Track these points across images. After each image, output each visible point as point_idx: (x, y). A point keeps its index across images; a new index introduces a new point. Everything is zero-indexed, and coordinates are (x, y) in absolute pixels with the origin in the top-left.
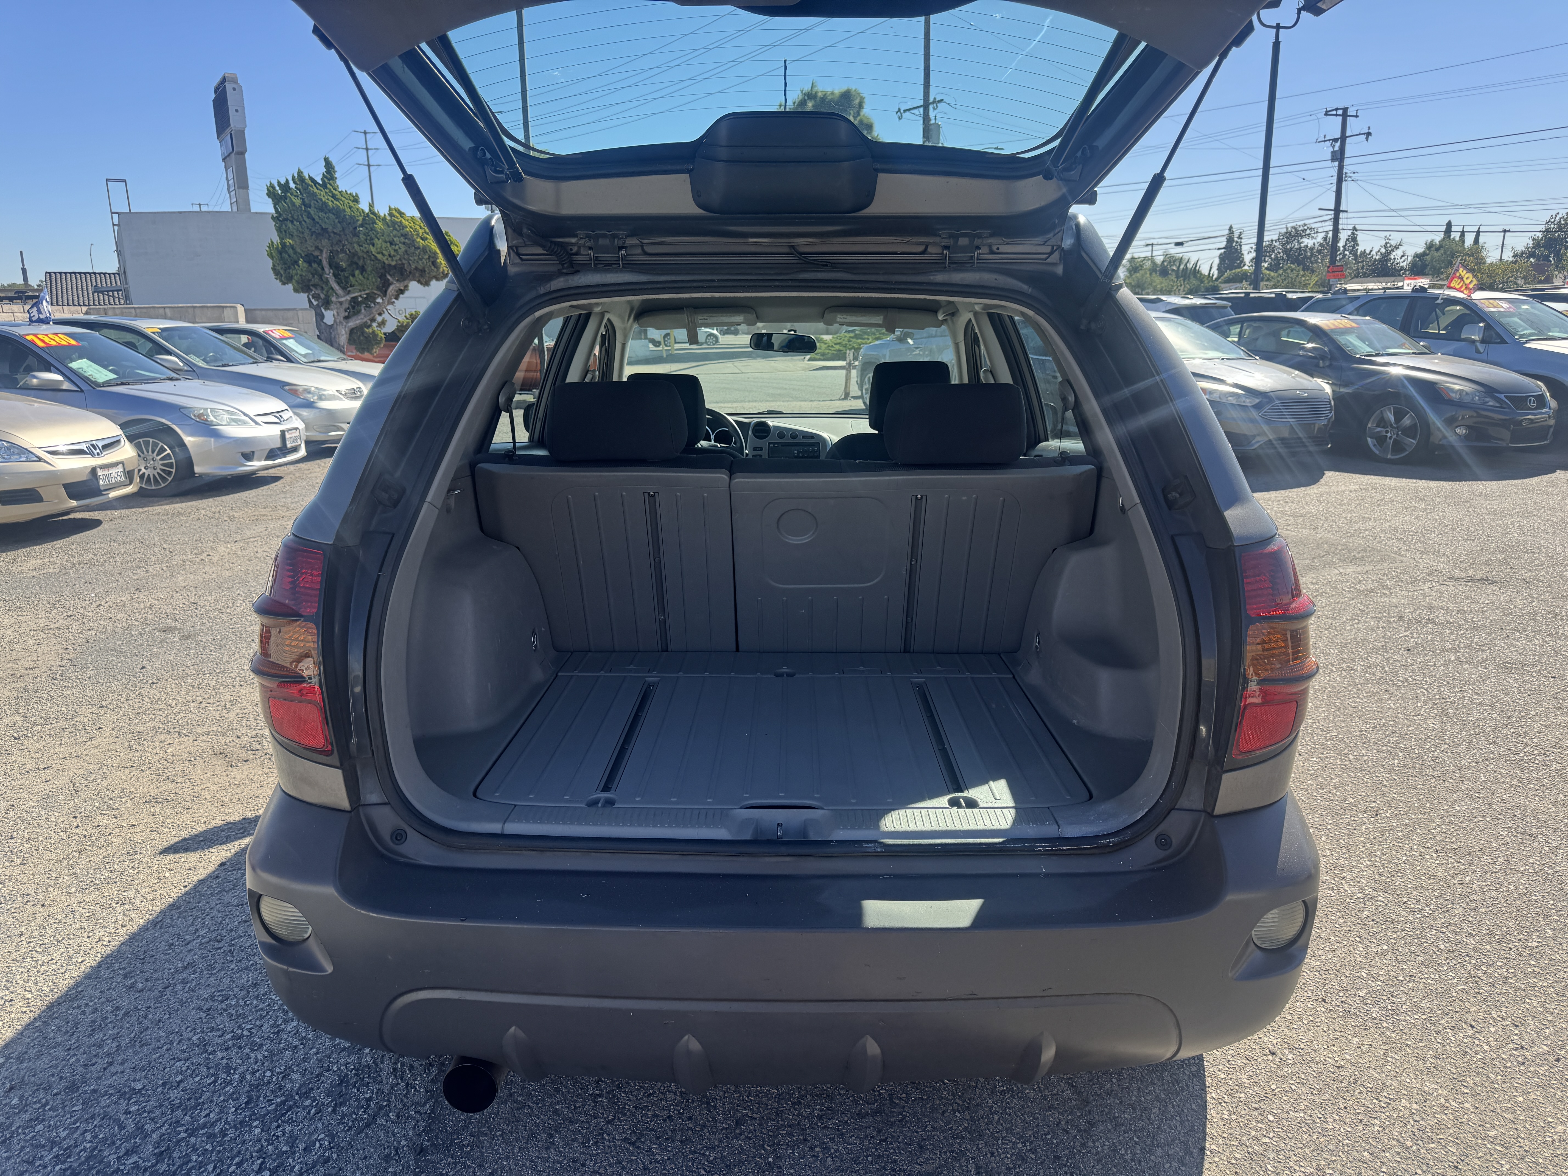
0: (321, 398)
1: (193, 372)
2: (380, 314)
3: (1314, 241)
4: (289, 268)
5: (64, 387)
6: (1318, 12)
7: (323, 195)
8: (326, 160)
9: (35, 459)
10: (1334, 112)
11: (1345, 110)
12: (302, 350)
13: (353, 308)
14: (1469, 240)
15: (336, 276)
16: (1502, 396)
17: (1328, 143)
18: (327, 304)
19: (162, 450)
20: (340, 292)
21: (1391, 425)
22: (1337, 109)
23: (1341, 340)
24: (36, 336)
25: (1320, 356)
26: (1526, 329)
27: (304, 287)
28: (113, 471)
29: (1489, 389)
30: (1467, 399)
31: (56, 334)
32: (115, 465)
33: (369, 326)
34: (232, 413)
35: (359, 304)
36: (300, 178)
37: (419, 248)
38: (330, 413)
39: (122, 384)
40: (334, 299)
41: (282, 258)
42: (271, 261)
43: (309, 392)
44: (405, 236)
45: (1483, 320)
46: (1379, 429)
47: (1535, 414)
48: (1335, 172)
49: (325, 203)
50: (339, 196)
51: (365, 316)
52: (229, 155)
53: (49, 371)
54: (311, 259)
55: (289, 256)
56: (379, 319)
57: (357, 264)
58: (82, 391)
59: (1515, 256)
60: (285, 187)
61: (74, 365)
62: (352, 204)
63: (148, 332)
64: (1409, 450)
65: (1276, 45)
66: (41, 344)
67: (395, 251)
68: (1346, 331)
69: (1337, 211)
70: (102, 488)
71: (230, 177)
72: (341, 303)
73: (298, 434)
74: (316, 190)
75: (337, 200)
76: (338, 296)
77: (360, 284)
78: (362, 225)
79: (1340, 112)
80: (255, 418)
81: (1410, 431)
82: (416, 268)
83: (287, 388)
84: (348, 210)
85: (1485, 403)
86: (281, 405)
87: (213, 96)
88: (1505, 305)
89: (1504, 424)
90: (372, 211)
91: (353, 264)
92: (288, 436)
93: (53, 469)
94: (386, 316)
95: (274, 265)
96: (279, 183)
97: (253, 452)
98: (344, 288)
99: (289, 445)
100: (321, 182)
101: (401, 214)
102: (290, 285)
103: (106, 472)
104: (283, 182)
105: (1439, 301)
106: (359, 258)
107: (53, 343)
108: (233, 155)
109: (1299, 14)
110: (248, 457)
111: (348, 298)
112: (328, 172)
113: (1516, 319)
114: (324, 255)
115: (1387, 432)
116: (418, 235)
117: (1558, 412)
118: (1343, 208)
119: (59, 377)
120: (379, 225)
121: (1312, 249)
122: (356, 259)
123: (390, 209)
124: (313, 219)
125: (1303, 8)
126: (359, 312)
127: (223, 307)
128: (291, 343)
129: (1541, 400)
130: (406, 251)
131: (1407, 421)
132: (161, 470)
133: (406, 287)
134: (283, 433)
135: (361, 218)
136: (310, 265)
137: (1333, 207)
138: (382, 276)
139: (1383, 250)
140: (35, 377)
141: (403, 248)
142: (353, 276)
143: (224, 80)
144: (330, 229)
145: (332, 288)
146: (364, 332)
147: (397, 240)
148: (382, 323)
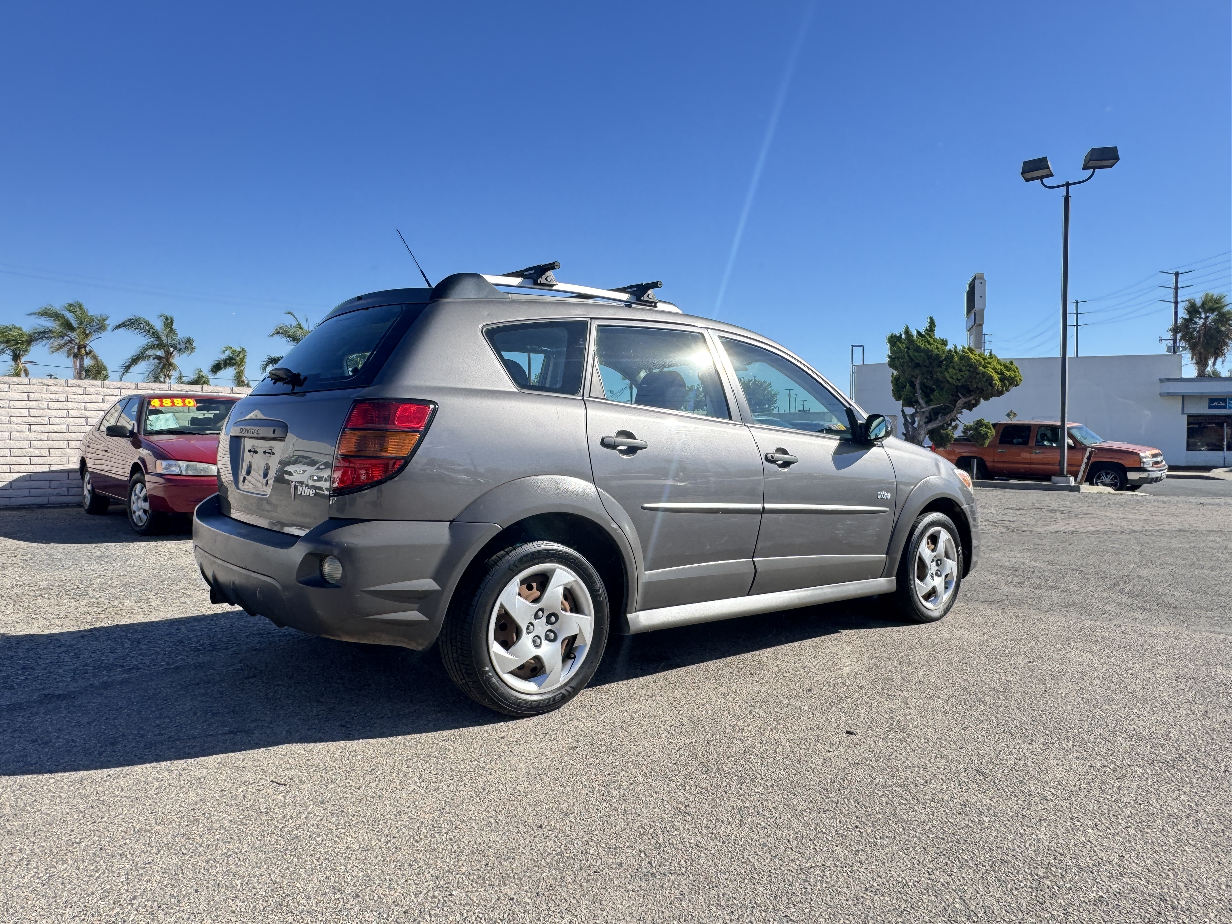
2: (954, 420)
4: (901, 390)
7: (922, 343)
8: (931, 319)
13: (933, 415)
15: (921, 394)
20: (924, 405)
27: (907, 401)
33: (945, 429)
35: (937, 413)
37: (979, 374)
41: (897, 384)
42: (891, 386)
44: (970, 365)
49: (919, 347)
50: (934, 342)
51: (940, 422)
52: (972, 327)
55: (901, 384)
56: (953, 424)
57: (937, 386)
60: (899, 338)
62: (939, 346)
67: (962, 376)
71: (971, 342)
72: (923, 412)
74: (918, 339)
75: (931, 344)
76: (921, 408)
77: (937, 400)
78: (945, 360)
82: (977, 388)
87: (967, 289)
90: (953, 350)
95: (893, 391)
98: (926, 402)
100: (923, 335)
101: (972, 351)
102: (901, 401)
104: (898, 334)
108: (975, 326)
111: (930, 408)
112: (930, 327)
114: (918, 381)
116: (980, 364)
120: (956, 359)
122: (938, 383)
123: (963, 349)
124: (913, 358)
126: (937, 419)
130: (970, 376)
135: (945, 355)
136: (911, 388)
138: (953, 394)
141: (967, 373)
142: (933, 394)
143: (975, 278)
144: (921, 363)
146: (940, 432)
147: (964, 368)
148: (956, 427)
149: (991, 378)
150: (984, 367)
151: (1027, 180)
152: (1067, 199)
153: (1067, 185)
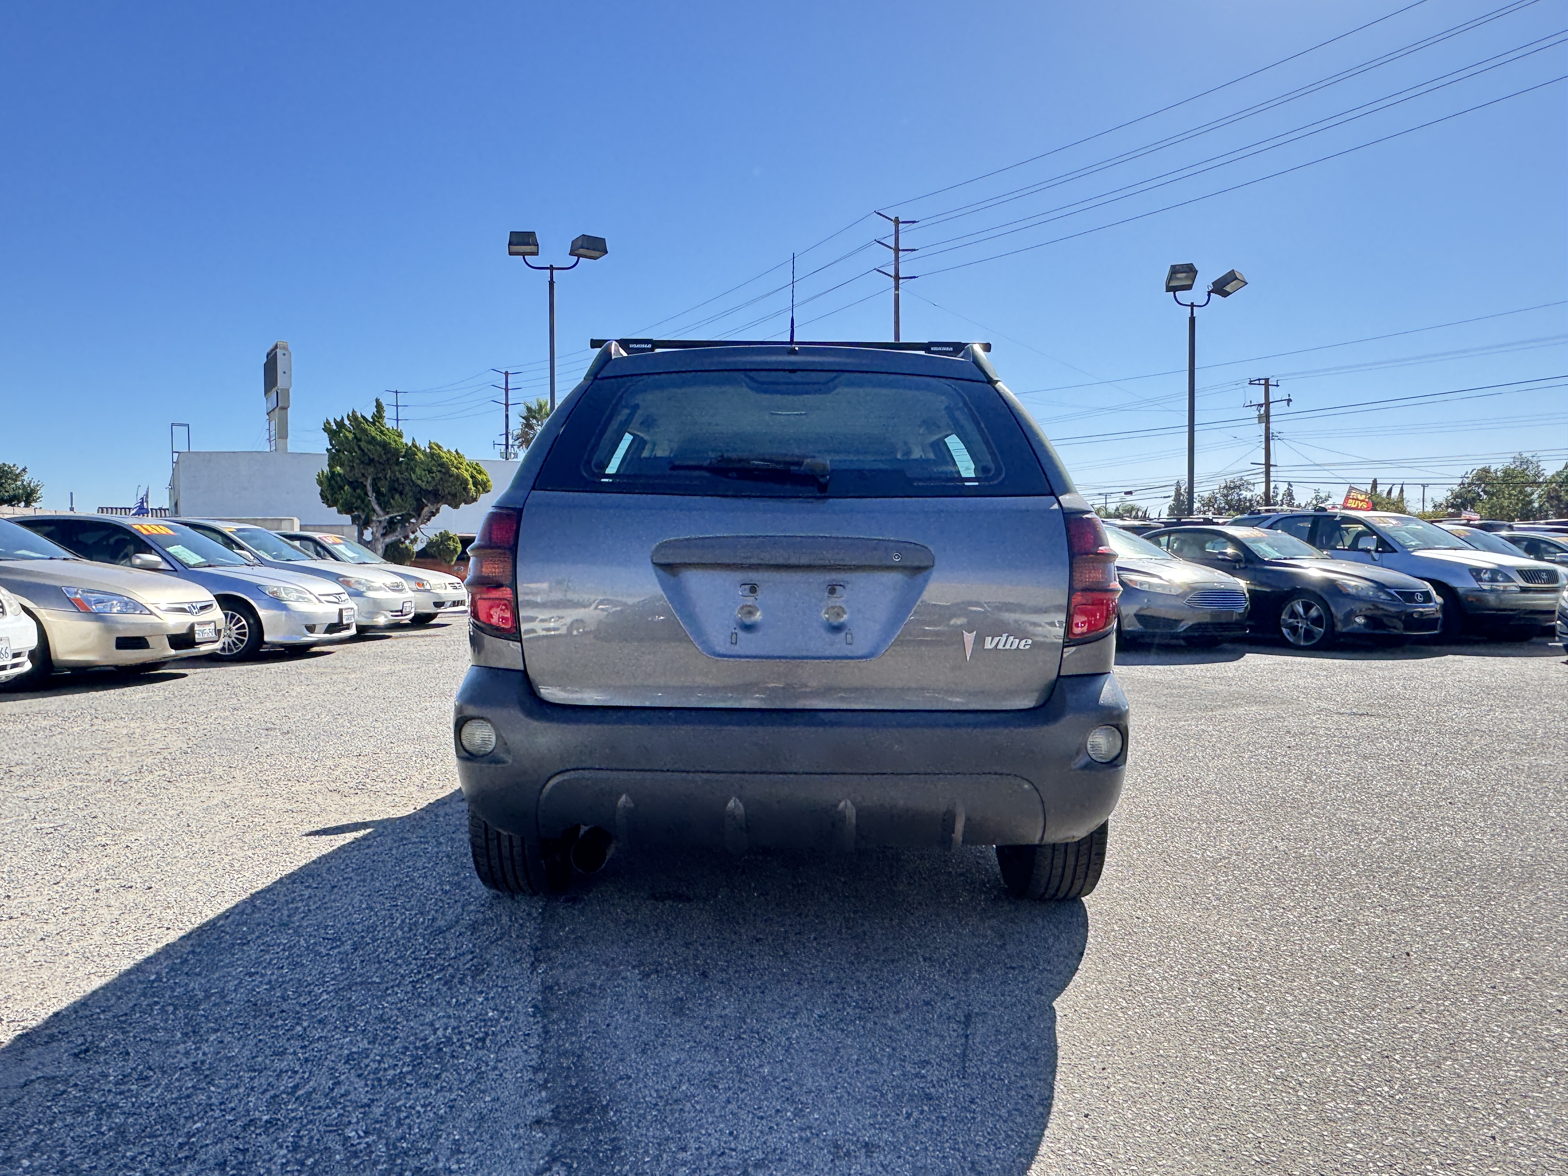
0: (369, 589)
1: (262, 562)
2: (413, 533)
3: (1251, 493)
4: (336, 493)
5: (161, 567)
6: (1225, 294)
7: (373, 431)
8: (377, 401)
9: (148, 612)
10: (1257, 382)
11: (1267, 380)
12: (350, 554)
13: (390, 528)
14: (1395, 493)
15: (377, 498)
16: (1392, 591)
17: (1255, 408)
18: (366, 523)
19: (239, 621)
20: (380, 512)
21: (1301, 617)
22: (1259, 380)
23: (1252, 546)
24: (141, 525)
25: (1236, 560)
26: (1413, 541)
27: (346, 509)
28: (207, 627)
29: (1381, 586)
30: (1363, 593)
31: (157, 525)
32: (209, 623)
33: (403, 543)
34: (301, 592)
35: (395, 523)
36: (354, 418)
37: (451, 476)
38: (375, 601)
39: (210, 566)
40: (374, 518)
41: (330, 485)
42: (320, 488)
43: (360, 583)
44: (442, 465)
45: (1375, 533)
46: (1291, 620)
47: (1423, 607)
48: (1263, 432)
49: (373, 438)
50: (386, 432)
51: (400, 534)
52: (273, 410)
53: (151, 553)
54: (356, 485)
55: (336, 482)
56: (412, 536)
57: (396, 488)
58: (176, 570)
59: (1435, 506)
60: (340, 424)
61: (171, 550)
62: (397, 438)
63: (227, 531)
64: (1318, 637)
65: (1192, 320)
66: (145, 532)
67: (433, 478)
68: (1256, 540)
69: (1268, 465)
70: (197, 641)
71: (273, 428)
72: (380, 522)
73: (352, 613)
74: (367, 427)
75: (384, 435)
76: (378, 516)
77: (398, 507)
78: (403, 457)
79: (1262, 382)
80: (320, 597)
81: (1317, 621)
83: (341, 579)
84: (393, 444)
85: (1378, 597)
86: (341, 590)
87: (265, 360)
88: (1394, 522)
89: (1397, 616)
90: (414, 445)
91: (393, 489)
92: (344, 613)
93: (160, 621)
94: (418, 534)
95: (322, 491)
96: (335, 420)
97: (315, 626)
98: (384, 509)
99: (345, 622)
100: (371, 420)
101: (439, 447)
102: (335, 508)
103: (202, 628)
104: (338, 420)
105: (1338, 519)
106: (399, 484)
107: (155, 532)
108: (277, 410)
109: (1209, 295)
110: (311, 629)
111: (387, 517)
112: (378, 411)
113: (1404, 533)
114: (369, 482)
115: (1298, 622)
116: (453, 465)
117: (1444, 607)
118: (1272, 463)
119: (159, 559)
120: (418, 457)
121: (1250, 501)
122: (396, 485)
123: (430, 443)
124: (363, 451)
125: (1212, 291)
126: (394, 530)
127: (281, 520)
128: (342, 548)
129: (1427, 597)
130: (441, 479)
131: (1314, 613)
132: (236, 638)
133: (438, 510)
134: (341, 611)
135: (404, 450)
136: (355, 491)
137: (1263, 462)
138: (419, 500)
139: (1314, 502)
140: (139, 558)
141: (439, 476)
142: (393, 499)
143: (276, 347)
144: (376, 459)
145: (374, 510)
146: (399, 547)
147: (434, 469)
148: (415, 541)
149: (466, 482)
150: (458, 468)
151: (511, 254)
152: (551, 283)
153: (551, 268)
